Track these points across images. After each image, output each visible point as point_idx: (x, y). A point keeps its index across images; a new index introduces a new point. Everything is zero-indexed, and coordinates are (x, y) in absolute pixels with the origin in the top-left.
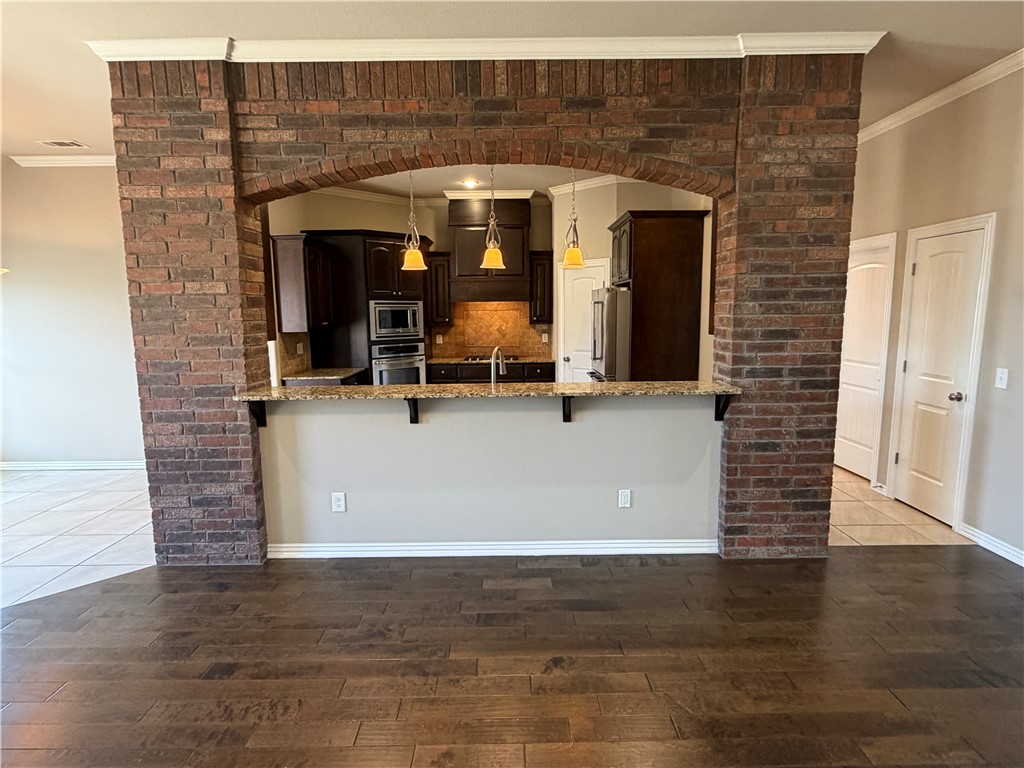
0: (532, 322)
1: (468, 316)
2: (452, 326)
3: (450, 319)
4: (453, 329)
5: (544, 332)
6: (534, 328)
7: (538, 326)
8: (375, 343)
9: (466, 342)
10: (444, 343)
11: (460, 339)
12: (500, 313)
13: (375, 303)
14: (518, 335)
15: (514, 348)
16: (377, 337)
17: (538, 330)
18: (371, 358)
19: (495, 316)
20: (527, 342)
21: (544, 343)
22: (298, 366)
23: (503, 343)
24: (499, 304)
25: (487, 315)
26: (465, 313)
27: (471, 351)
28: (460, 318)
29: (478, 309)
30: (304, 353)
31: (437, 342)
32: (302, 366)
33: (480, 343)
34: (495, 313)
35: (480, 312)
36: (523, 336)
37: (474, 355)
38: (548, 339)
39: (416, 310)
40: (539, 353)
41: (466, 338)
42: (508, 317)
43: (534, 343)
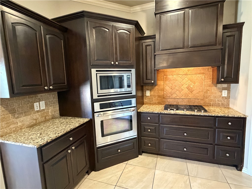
1: (167, 79)
2: (156, 85)
3: (154, 81)
4: (156, 87)
5: (224, 89)
6: (216, 86)
7: (219, 85)
8: (97, 101)
9: (165, 96)
10: (151, 95)
11: (161, 93)
12: (190, 76)
13: (97, 71)
14: (202, 91)
15: (199, 100)
16: (98, 96)
17: (219, 88)
18: (93, 112)
19: (186, 79)
20: (209, 96)
21: (224, 97)
22: (36, 119)
23: (191, 96)
24: (189, 70)
25: (179, 78)
26: (165, 77)
27: (169, 100)
28: (161, 80)
29: (173, 74)
30: (47, 108)
31: (147, 95)
32: (44, 118)
33: (174, 96)
34: (185, 76)
35: (175, 76)
36: (206, 92)
37: (170, 104)
38: (228, 94)
39: (130, 75)
40: (219, 104)
41: (165, 93)
42: (196, 79)
43: (215, 97)
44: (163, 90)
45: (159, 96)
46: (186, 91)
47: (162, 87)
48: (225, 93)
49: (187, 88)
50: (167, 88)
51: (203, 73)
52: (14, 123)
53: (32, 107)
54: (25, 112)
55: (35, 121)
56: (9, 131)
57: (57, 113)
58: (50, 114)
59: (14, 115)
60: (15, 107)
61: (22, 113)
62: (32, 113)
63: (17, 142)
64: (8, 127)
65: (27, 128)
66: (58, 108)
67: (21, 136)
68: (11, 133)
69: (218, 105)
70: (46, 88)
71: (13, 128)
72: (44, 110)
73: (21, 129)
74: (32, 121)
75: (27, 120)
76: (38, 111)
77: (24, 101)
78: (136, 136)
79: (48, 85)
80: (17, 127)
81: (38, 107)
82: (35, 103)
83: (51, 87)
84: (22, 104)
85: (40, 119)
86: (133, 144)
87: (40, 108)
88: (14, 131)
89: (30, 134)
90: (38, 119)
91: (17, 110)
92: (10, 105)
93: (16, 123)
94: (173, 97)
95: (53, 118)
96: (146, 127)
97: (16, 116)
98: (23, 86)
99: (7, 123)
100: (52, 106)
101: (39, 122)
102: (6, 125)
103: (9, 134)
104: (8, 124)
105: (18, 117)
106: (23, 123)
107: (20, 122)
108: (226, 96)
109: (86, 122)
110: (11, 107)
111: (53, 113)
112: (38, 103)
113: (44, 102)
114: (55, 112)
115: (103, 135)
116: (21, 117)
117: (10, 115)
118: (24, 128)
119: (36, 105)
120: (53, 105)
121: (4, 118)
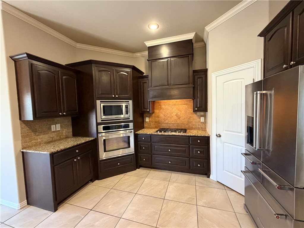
0: (195, 111)
1: (161, 108)
2: (153, 113)
3: (150, 110)
4: (154, 115)
5: (202, 116)
6: (196, 114)
7: (198, 113)
8: (101, 124)
9: (160, 121)
10: (149, 121)
11: (157, 119)
12: (177, 106)
13: (101, 102)
14: (187, 118)
15: (185, 125)
16: (102, 121)
17: (198, 115)
18: (98, 133)
19: (175, 108)
20: (192, 121)
21: (202, 122)
22: (52, 138)
23: (179, 122)
24: (176, 102)
25: (170, 108)
26: (159, 106)
27: (163, 125)
28: (157, 109)
29: (166, 104)
30: (62, 129)
31: (146, 121)
32: (59, 137)
33: (167, 121)
34: (174, 106)
35: (166, 106)
36: (190, 119)
37: (164, 128)
38: (204, 120)
39: (128, 105)
40: (199, 127)
41: (160, 119)
42: (182, 108)
43: (196, 122)
44: (158, 117)
45: (156, 122)
46: (175, 117)
47: (157, 115)
48: (202, 119)
49: (176, 115)
50: (161, 115)
51: (187, 104)
52: (35, 140)
53: (50, 128)
54: (44, 132)
55: (51, 139)
56: (31, 145)
57: (71, 134)
58: (64, 134)
59: (36, 133)
60: (36, 127)
61: (41, 132)
62: (50, 133)
63: (36, 151)
64: (31, 142)
65: (44, 143)
66: (71, 130)
67: (39, 148)
68: (33, 146)
69: (199, 129)
70: (60, 114)
71: (34, 143)
72: (59, 131)
73: (40, 144)
74: (49, 139)
75: (45, 137)
76: (54, 132)
77: (43, 123)
78: (134, 153)
79: (62, 112)
80: (37, 142)
81: (55, 128)
82: (52, 125)
83: (64, 113)
84: (42, 126)
85: (56, 138)
86: (130, 159)
87: (56, 129)
88: (35, 145)
89: (46, 147)
90: (54, 137)
91: (38, 130)
92: (33, 126)
93: (36, 139)
94: (166, 123)
95: (66, 138)
96: (141, 145)
97: (37, 134)
98: (44, 112)
99: (29, 139)
100: (66, 128)
101: (55, 140)
102: (29, 141)
103: (31, 147)
104: (31, 140)
105: (38, 135)
106: (42, 140)
107: (40, 139)
108: (203, 121)
109: (91, 140)
110: (33, 127)
111: (67, 134)
112: (55, 125)
113: (59, 124)
114: (68, 133)
115: (105, 151)
116: (41, 135)
117: (33, 133)
118: (43, 144)
119: (53, 127)
120: (68, 128)
121: (28, 135)
